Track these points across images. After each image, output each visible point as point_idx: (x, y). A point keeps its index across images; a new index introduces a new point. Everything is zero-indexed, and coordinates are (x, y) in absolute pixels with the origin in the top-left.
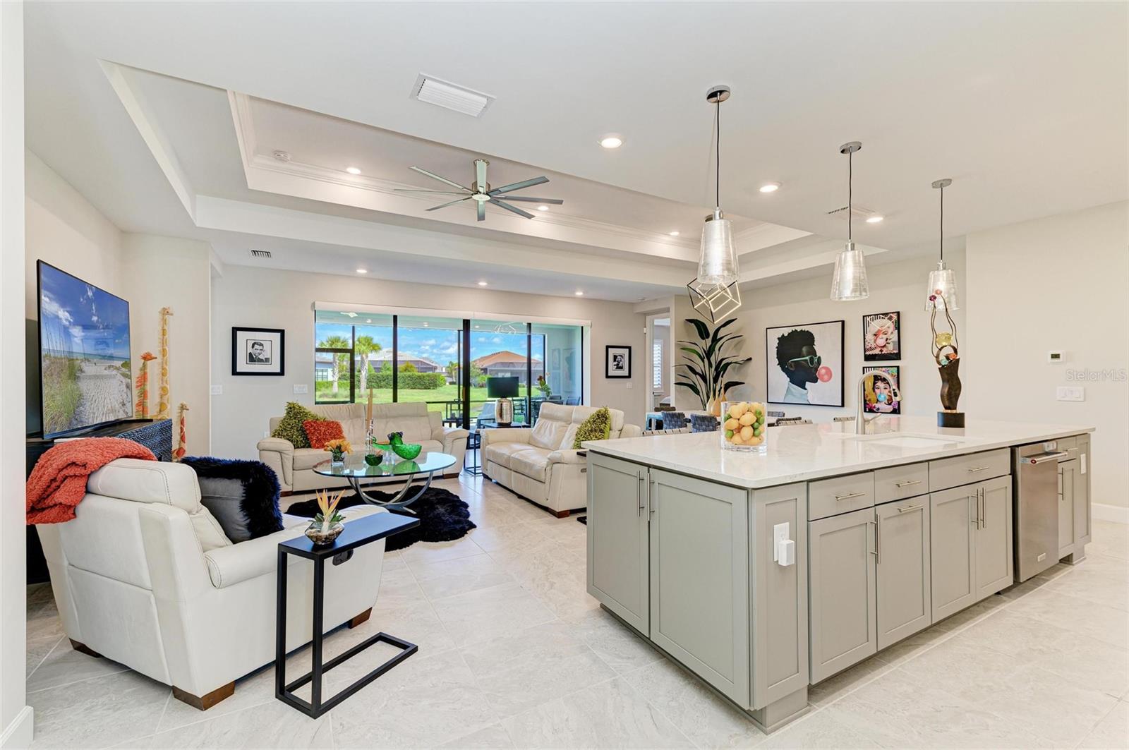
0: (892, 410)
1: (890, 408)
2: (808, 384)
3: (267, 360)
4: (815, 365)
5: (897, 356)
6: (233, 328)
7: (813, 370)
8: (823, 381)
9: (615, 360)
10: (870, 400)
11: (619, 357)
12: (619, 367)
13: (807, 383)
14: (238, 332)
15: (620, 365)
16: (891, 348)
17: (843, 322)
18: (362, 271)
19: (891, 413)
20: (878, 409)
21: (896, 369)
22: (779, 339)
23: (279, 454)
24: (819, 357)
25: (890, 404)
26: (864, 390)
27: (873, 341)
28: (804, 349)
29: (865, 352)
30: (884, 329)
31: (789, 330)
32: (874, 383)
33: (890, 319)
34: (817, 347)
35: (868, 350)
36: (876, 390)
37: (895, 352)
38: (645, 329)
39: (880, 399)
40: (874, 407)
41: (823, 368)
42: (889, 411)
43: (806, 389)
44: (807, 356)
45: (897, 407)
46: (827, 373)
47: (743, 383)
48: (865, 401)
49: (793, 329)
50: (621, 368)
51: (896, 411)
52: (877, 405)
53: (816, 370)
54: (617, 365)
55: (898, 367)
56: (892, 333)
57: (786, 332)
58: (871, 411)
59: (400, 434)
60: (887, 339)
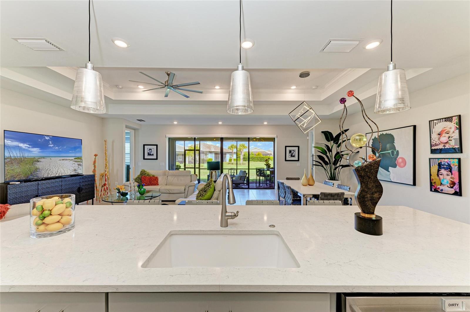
0: (453, 192)
1: (452, 191)
2: (390, 169)
3: (153, 155)
4: (395, 156)
6: (144, 145)
7: (394, 160)
8: (400, 167)
9: (290, 153)
10: (435, 183)
11: (292, 151)
12: (292, 156)
13: (390, 167)
15: (293, 155)
16: (452, 144)
17: (415, 127)
18: (175, 123)
19: (453, 194)
20: (442, 190)
21: (458, 160)
22: (373, 140)
25: (452, 187)
26: (431, 175)
27: (437, 139)
28: (388, 146)
29: (431, 147)
30: (448, 129)
31: (379, 134)
32: (439, 171)
33: (453, 121)
34: (396, 144)
35: (434, 146)
36: (440, 175)
37: (457, 147)
38: (308, 137)
39: (443, 183)
40: (439, 188)
41: (400, 158)
42: (452, 193)
43: (389, 172)
45: (458, 190)
46: (402, 162)
48: (431, 183)
50: (294, 156)
51: (459, 193)
52: (441, 187)
53: (396, 159)
54: (291, 155)
56: (454, 132)
58: (436, 191)
60: (449, 137)
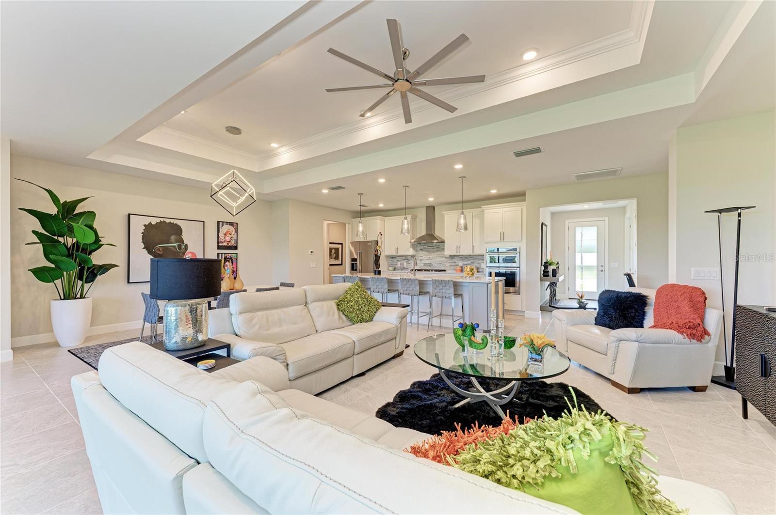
4: (183, 250)
5: (236, 248)
7: (181, 254)
16: (233, 243)
22: (145, 225)
24: (186, 245)
25: (233, 275)
27: (223, 238)
28: (173, 238)
29: (218, 244)
30: (230, 231)
31: (158, 220)
32: (224, 263)
33: (233, 226)
34: (185, 236)
36: (225, 267)
37: (235, 245)
44: (176, 243)
49: (162, 220)
53: (184, 254)
55: (237, 254)
56: (234, 234)
57: (154, 221)
60: (231, 238)
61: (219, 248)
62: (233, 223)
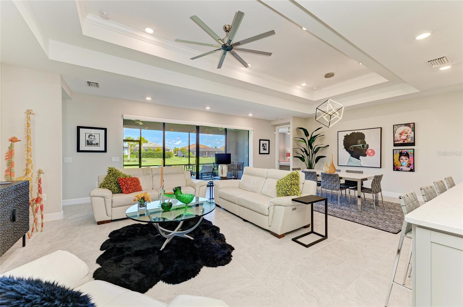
0: (410, 169)
1: (409, 169)
2: (361, 157)
3: (97, 144)
4: (365, 148)
5: (413, 144)
6: (78, 127)
7: (364, 151)
8: (369, 155)
9: (263, 146)
10: (397, 165)
11: (264, 145)
12: (265, 149)
13: (360, 157)
14: (80, 129)
15: (265, 148)
16: (409, 140)
17: (381, 128)
18: (149, 99)
19: (409, 171)
20: (402, 169)
21: (413, 150)
22: (345, 136)
23: (103, 199)
24: (368, 145)
25: (409, 167)
26: (394, 160)
27: (399, 137)
28: (359, 141)
29: (394, 142)
30: (406, 131)
31: (351, 132)
32: (400, 157)
33: (410, 126)
34: (367, 140)
35: (396, 141)
36: (400, 160)
37: (412, 142)
38: (275, 132)
39: (402, 164)
40: (400, 168)
41: (370, 149)
42: (409, 170)
43: (360, 160)
44: (361, 144)
45: (413, 168)
46: (371, 152)
47: (325, 157)
48: (394, 165)
49: (353, 132)
51: (412, 170)
52: (401, 168)
53: (366, 150)
54: (264, 148)
55: (414, 149)
56: (410, 133)
57: (349, 133)
58: (397, 170)
59: (180, 188)
60: (407, 136)
61: (395, 145)
62: (410, 124)
